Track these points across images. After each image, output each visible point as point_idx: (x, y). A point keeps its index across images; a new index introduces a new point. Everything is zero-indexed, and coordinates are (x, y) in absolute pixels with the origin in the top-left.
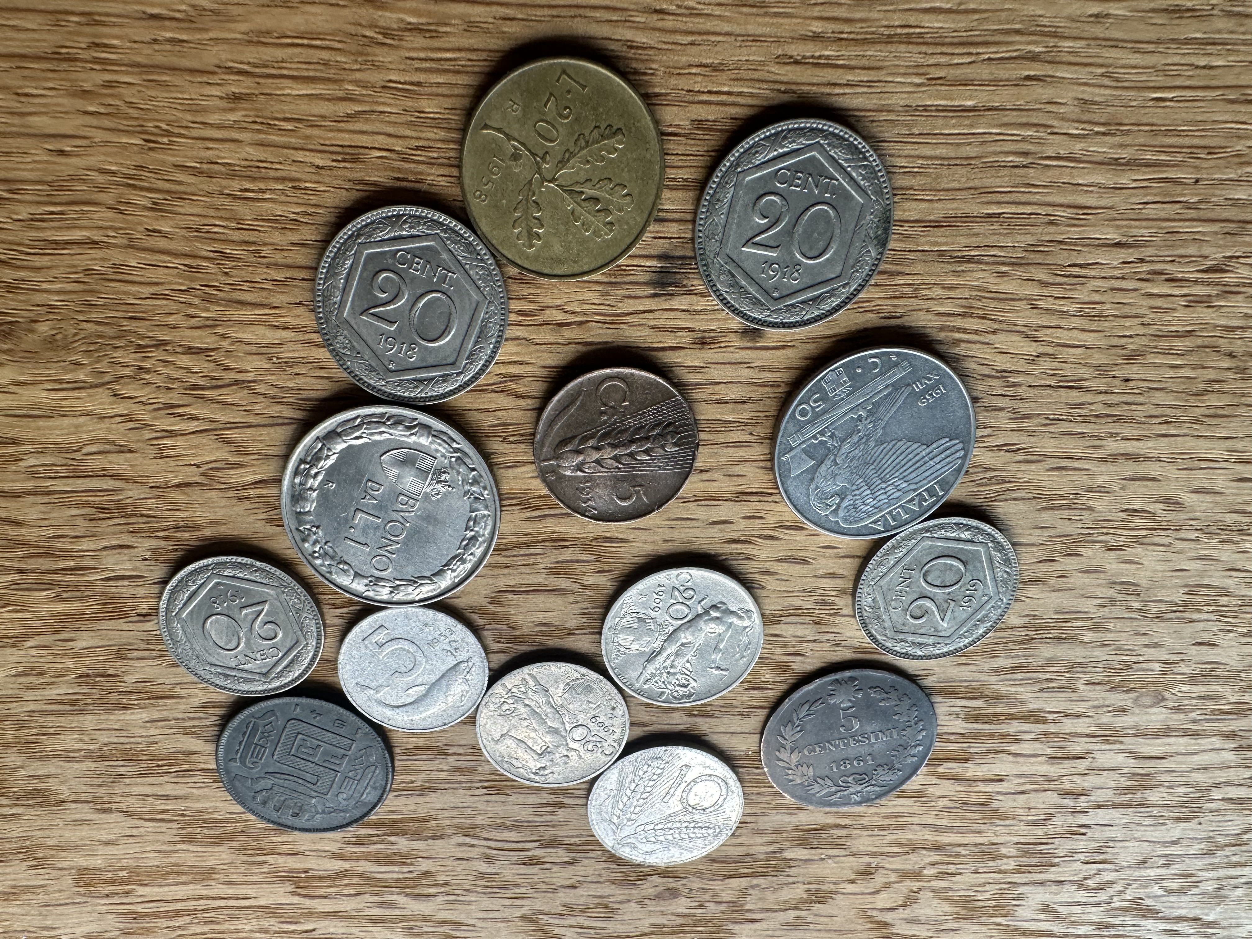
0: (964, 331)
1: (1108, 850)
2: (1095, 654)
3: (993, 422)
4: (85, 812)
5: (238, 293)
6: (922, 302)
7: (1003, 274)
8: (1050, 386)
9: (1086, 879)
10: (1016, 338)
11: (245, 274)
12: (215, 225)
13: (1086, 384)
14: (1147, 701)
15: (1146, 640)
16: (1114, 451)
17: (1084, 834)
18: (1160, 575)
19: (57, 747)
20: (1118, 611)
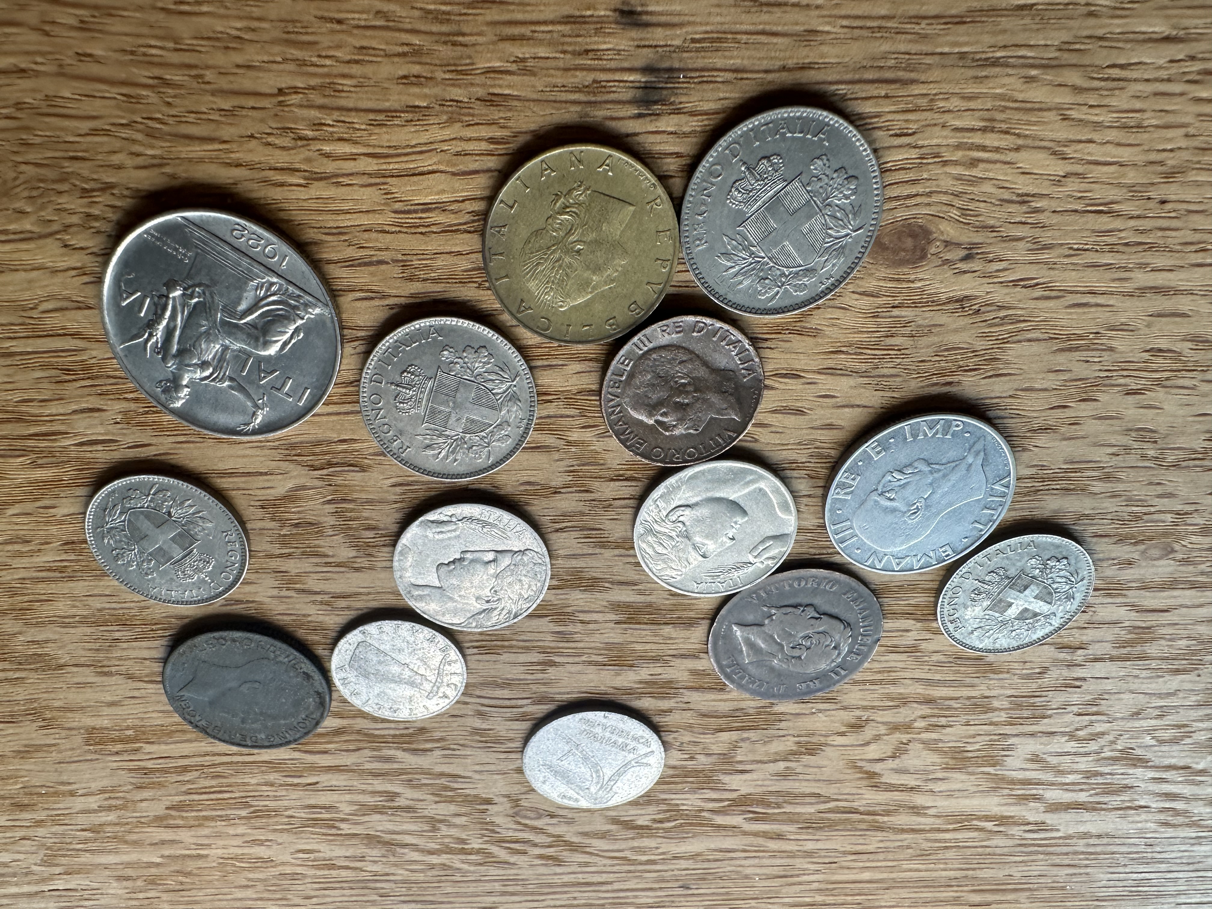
0: (983, 148)
1: (1102, 702)
2: (1105, 505)
3: (1009, 255)
4: (87, 675)
5: (183, 126)
6: (936, 116)
7: (1030, 80)
8: (1076, 211)
9: (1077, 730)
10: (1041, 156)
11: (189, 103)
12: (151, 46)
13: (1116, 207)
14: (1155, 553)
15: (1159, 490)
16: (1142, 284)
17: (1079, 687)
18: (1180, 420)
19: (51, 613)
20: (1132, 460)
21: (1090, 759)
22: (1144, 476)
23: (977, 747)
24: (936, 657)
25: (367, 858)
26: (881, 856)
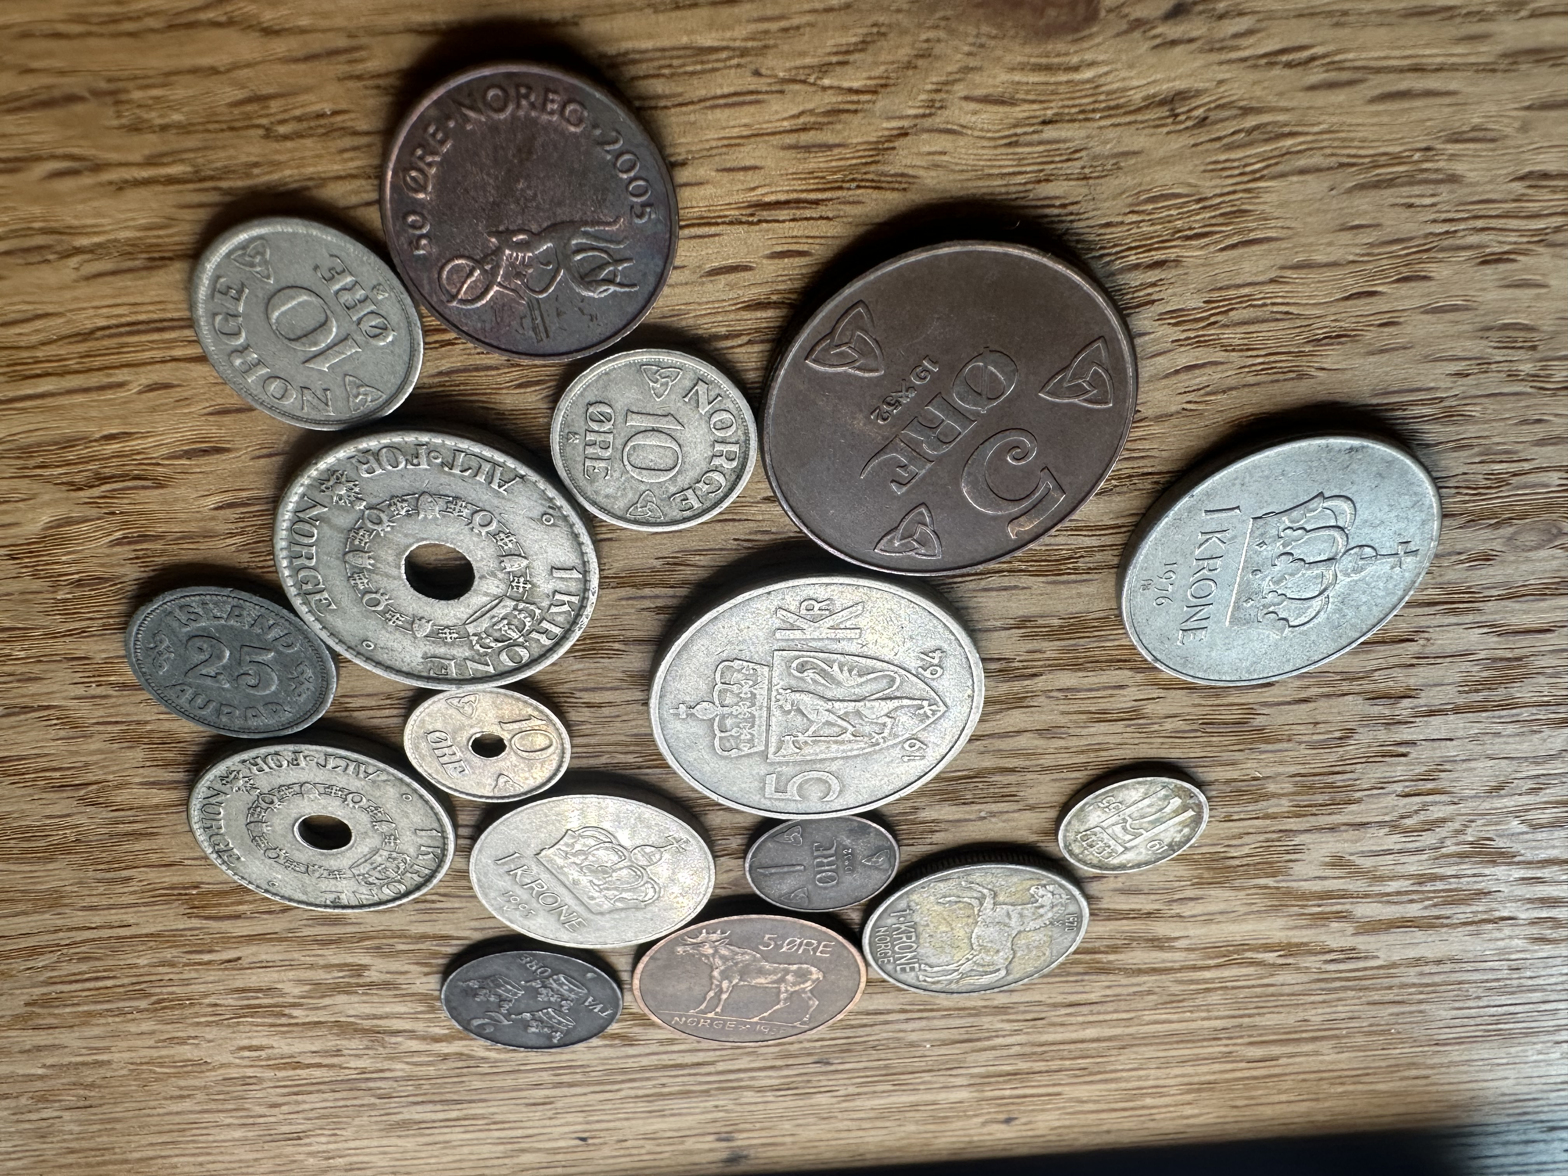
21: (1425, 857)
22: (1511, 409)
23: (1246, 850)
24: (1170, 725)
25: (346, 1052)
26: (1110, 1007)
